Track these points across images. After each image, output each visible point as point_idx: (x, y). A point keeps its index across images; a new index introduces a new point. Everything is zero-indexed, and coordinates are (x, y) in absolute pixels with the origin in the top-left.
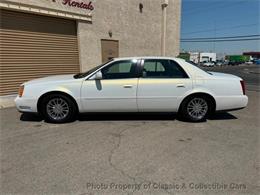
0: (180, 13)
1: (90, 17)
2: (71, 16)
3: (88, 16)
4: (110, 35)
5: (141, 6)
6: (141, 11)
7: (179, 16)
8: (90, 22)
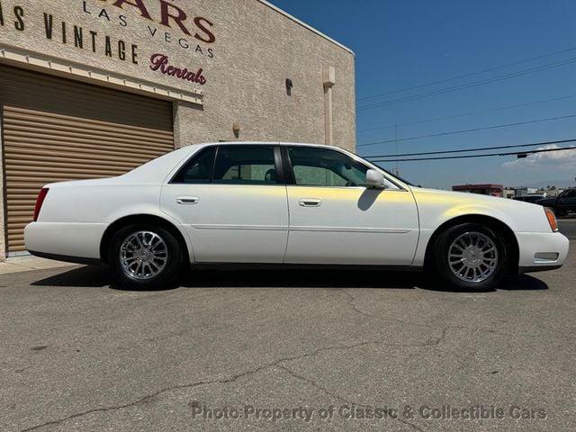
0: (353, 100)
1: (200, 97)
2: (164, 93)
3: (196, 95)
4: (236, 133)
5: (289, 84)
6: (289, 94)
7: (353, 107)
8: (200, 107)
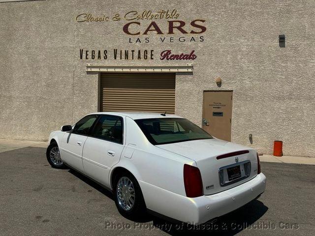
2: (167, 70)
3: (188, 67)
4: (218, 85)
5: (282, 39)
8: (191, 73)
